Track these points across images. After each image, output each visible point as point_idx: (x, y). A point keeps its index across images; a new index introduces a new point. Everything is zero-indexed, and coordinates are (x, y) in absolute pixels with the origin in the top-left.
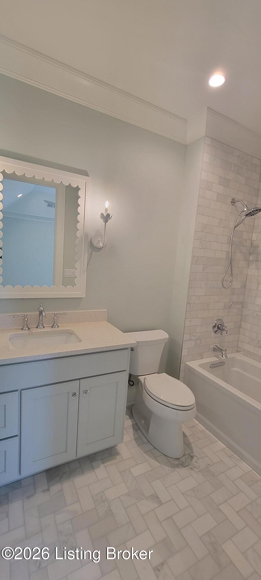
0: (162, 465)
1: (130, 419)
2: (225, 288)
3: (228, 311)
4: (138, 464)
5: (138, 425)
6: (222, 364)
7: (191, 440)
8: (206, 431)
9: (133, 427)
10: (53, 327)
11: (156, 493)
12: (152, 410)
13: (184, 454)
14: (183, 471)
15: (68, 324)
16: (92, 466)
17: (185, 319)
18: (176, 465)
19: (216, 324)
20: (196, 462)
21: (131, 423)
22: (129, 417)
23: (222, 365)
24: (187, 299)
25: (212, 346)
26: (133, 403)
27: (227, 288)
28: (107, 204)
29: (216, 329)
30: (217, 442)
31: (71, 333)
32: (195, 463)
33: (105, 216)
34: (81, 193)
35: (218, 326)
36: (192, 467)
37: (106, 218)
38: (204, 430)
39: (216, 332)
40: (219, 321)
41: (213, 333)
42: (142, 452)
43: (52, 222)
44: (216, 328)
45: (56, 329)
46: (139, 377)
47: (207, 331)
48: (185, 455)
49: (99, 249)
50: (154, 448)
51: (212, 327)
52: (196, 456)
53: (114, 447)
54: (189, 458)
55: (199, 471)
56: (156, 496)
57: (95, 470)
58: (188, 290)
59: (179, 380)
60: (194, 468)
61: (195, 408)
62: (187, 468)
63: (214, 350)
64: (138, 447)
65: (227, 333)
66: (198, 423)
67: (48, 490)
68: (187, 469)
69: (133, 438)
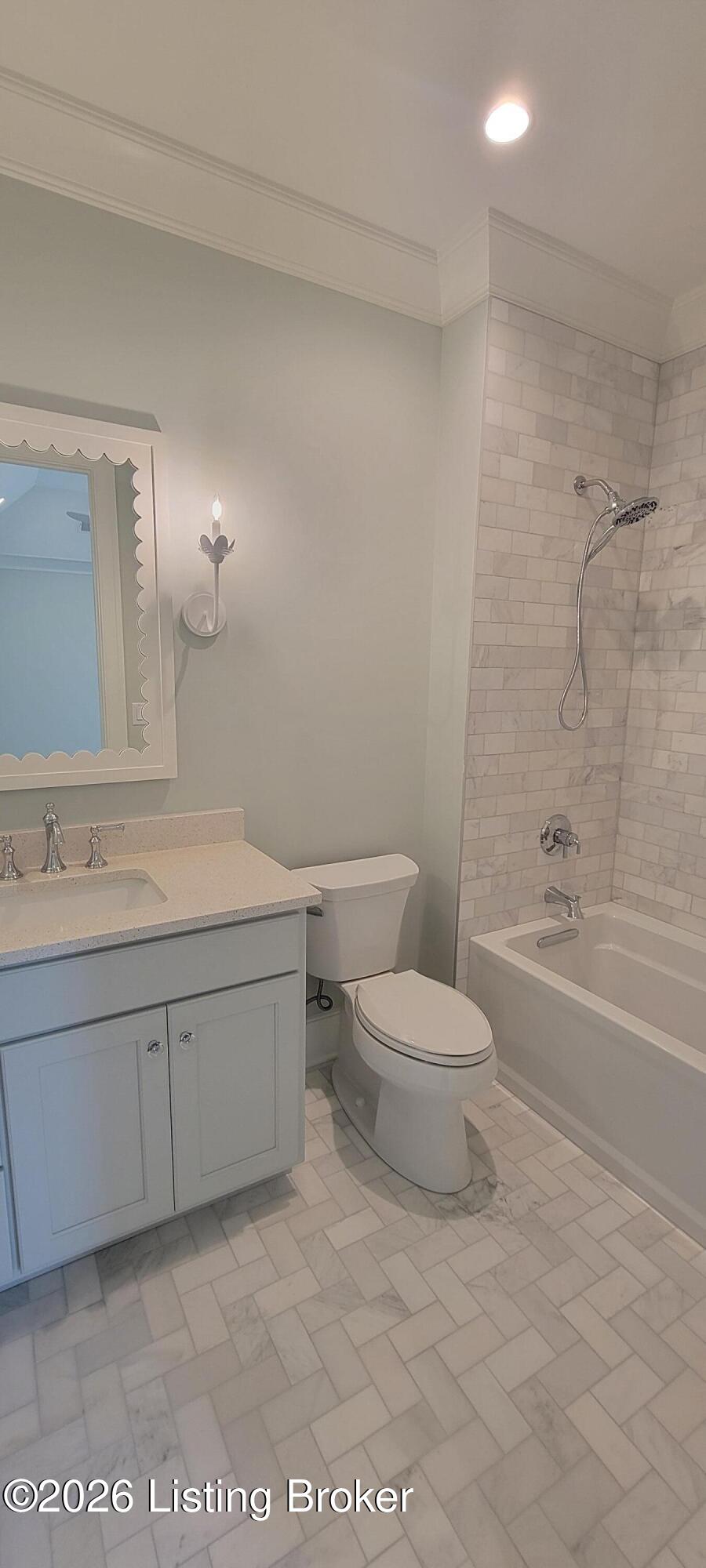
0: (411, 1213)
1: (327, 1096)
2: (570, 729)
3: (582, 792)
4: (346, 1217)
5: (349, 1112)
6: (567, 935)
7: (490, 1141)
8: (533, 1114)
9: (334, 1119)
10: (89, 866)
11: (393, 1288)
12: (380, 1073)
13: (471, 1180)
14: (466, 1225)
15: (135, 855)
16: (222, 1227)
17: (463, 820)
18: (448, 1211)
19: (548, 828)
20: (501, 1199)
21: (329, 1106)
22: (323, 1091)
23: (571, 938)
24: (463, 766)
25: (541, 891)
26: (334, 1055)
27: (574, 730)
28: (217, 510)
29: (550, 842)
30: (560, 1141)
31: (140, 880)
32: (498, 1202)
33: (213, 544)
34: (139, 481)
35: (554, 835)
36: (492, 1213)
37: (218, 549)
38: (526, 1112)
39: (549, 850)
40: (557, 821)
41: (542, 856)
42: (357, 1182)
43: (88, 573)
44: (550, 838)
45: (98, 871)
46: (344, 985)
47: (526, 850)
48: (474, 1183)
49: (207, 641)
50: (390, 1170)
51: (539, 839)
52: (503, 1184)
53: (282, 1175)
54: (483, 1189)
55: (510, 1222)
56: (394, 1297)
57: (231, 1241)
58: (467, 741)
59: (454, 987)
60: (497, 1215)
61: (494, 1055)
62: (477, 1216)
63: (548, 898)
64: (347, 1170)
65: (578, 852)
66: (510, 1096)
67: (103, 1302)
68: (478, 1219)
69: (333, 1148)
